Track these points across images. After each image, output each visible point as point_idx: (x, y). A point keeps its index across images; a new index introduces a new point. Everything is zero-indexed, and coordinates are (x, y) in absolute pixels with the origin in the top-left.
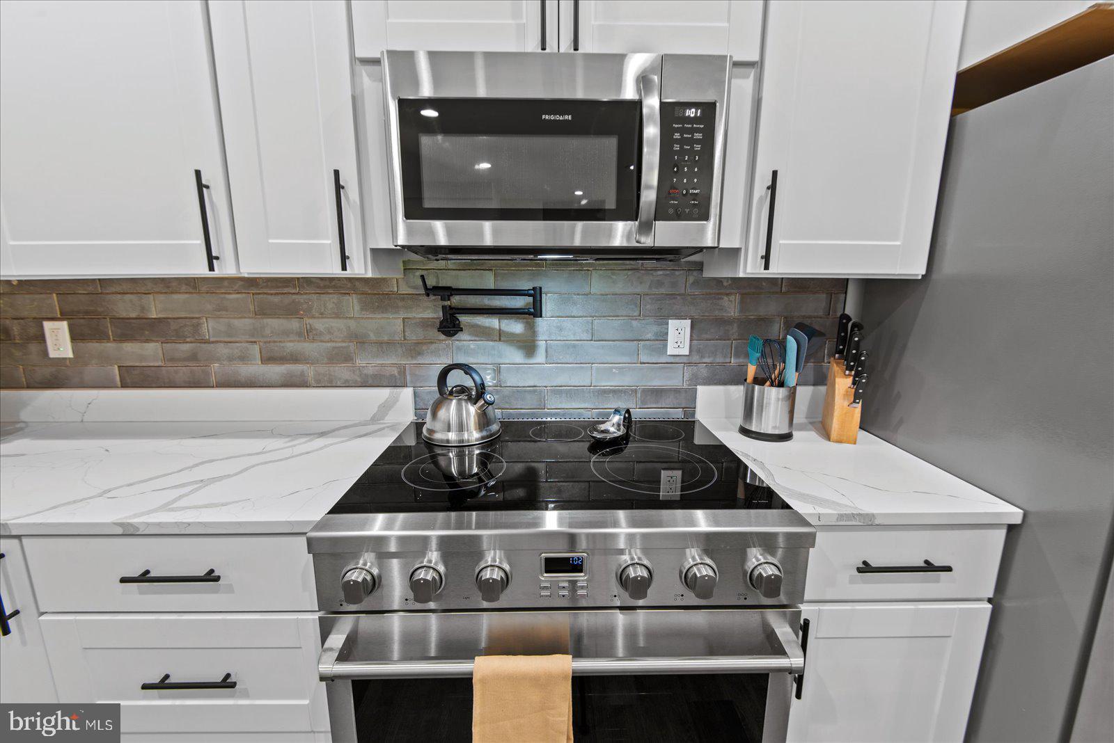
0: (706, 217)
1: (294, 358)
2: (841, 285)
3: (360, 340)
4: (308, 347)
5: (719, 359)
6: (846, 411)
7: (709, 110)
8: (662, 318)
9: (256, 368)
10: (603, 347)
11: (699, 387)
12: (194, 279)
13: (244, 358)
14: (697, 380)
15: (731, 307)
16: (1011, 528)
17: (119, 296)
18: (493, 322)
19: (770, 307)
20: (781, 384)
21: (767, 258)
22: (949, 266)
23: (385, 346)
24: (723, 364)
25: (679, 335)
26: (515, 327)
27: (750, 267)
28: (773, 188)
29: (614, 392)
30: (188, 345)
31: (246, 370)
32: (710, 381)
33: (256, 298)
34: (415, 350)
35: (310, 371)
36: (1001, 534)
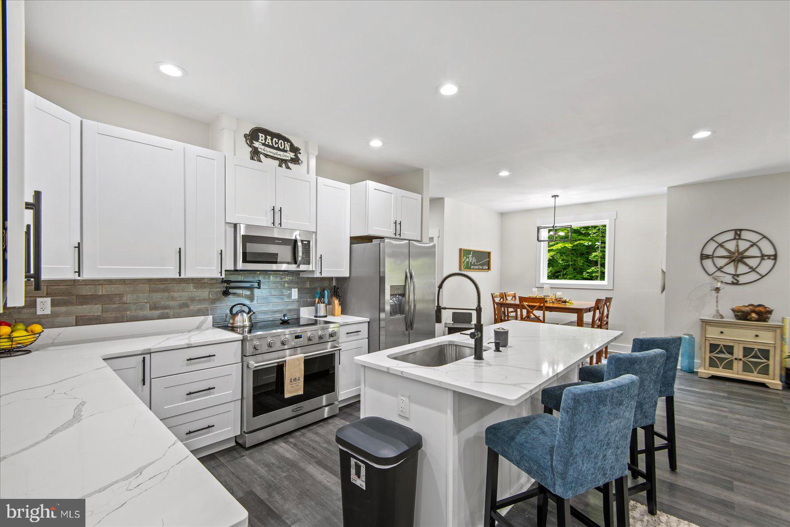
0: (309, 264)
1: (165, 308)
2: (331, 279)
3: (192, 300)
4: (171, 303)
5: (305, 300)
6: (338, 308)
7: (309, 242)
8: (290, 289)
9: (147, 312)
10: (274, 298)
11: (301, 308)
12: (125, 280)
13: (142, 309)
14: (300, 306)
15: (308, 285)
16: (369, 322)
17: (84, 286)
18: (240, 291)
19: (316, 285)
20: (324, 303)
21: (321, 273)
22: (353, 275)
23: (201, 301)
24: (306, 301)
25: (295, 293)
26: (248, 293)
27: (317, 275)
28: (321, 257)
29: (278, 311)
30: (116, 305)
31: (141, 313)
32: (304, 306)
33: (152, 286)
34: (214, 301)
35: (171, 312)
36: (367, 323)
